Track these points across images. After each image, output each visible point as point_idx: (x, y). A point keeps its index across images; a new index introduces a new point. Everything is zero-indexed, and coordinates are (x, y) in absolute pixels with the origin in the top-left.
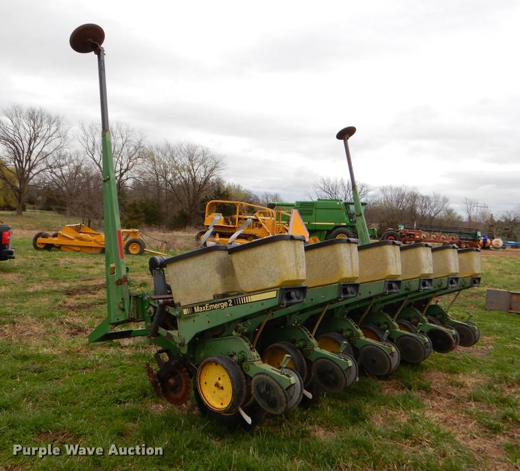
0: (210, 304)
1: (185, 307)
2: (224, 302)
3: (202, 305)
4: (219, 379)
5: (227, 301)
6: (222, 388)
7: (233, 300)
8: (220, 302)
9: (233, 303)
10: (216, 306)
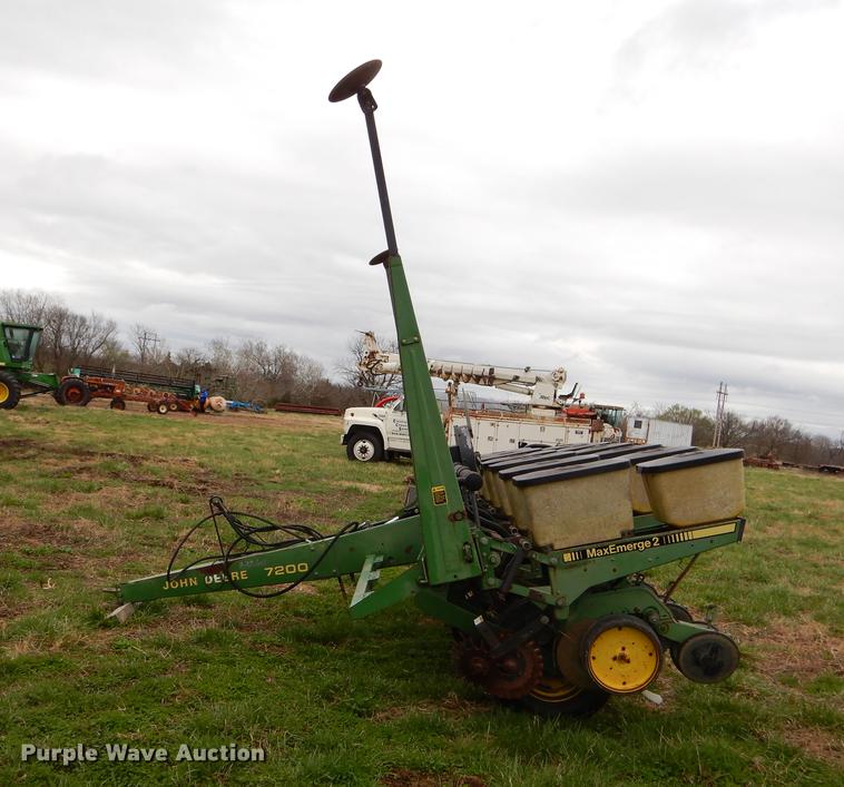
0: (617, 545)
1: (567, 550)
2: (644, 540)
3: (601, 545)
4: (624, 649)
5: (650, 539)
6: (628, 662)
7: (661, 539)
8: (638, 541)
9: (661, 542)
10: (629, 547)
